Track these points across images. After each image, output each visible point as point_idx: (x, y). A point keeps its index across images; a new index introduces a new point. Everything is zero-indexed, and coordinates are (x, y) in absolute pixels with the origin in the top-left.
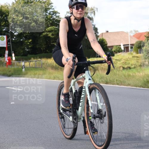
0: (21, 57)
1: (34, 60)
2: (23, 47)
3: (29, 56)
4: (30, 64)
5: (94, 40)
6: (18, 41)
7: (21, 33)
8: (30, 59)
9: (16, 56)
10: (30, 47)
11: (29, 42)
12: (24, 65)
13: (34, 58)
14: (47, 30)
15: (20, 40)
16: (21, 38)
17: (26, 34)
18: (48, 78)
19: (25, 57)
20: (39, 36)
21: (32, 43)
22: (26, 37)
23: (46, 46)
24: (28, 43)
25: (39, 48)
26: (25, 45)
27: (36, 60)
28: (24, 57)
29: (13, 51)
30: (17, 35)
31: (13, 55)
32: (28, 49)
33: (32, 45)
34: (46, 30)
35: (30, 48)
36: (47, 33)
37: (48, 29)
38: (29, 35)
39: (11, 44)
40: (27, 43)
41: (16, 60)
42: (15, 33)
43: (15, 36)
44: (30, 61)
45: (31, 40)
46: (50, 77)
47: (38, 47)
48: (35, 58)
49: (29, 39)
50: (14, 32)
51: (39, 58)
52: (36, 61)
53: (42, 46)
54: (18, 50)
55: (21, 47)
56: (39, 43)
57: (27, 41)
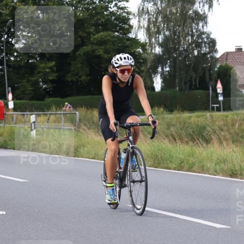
0: (27, 101)
1: (59, 112)
2: (34, 79)
3: (49, 100)
4: (48, 120)
6: (22, 63)
9: (17, 99)
11: (51, 68)
12: (34, 122)
14: (94, 39)
15: (28, 61)
18: (91, 156)
21: (55, 69)
23: (88, 77)
24: (47, 70)
25: (72, 81)
26: (40, 72)
28: (35, 102)
29: (9, 86)
31: (10, 96)
32: (44, 82)
33: (56, 75)
34: (92, 39)
35: (51, 81)
36: (94, 47)
37: (96, 37)
39: (5, 69)
40: (44, 68)
41: (17, 107)
43: (16, 50)
44: (50, 112)
45: (54, 63)
46: (95, 154)
47: (69, 80)
50: (13, 42)
53: (80, 77)
54: (23, 84)
55: (30, 78)
56: (72, 69)
57: (45, 64)
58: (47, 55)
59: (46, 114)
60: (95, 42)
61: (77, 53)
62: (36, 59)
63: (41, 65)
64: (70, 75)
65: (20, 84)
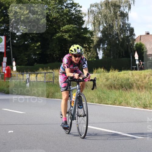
0: (24, 66)
1: (43, 72)
2: (28, 53)
3: (36, 65)
4: (37, 76)
6: (21, 44)
7: (26, 33)
8: (37, 70)
9: (18, 65)
11: (37, 47)
12: (28, 78)
13: (43, 69)
15: (24, 42)
16: (26, 41)
17: (33, 35)
20: (51, 37)
21: (40, 47)
22: (32, 39)
23: (60, 52)
24: (36, 48)
25: (50, 54)
26: (31, 49)
27: (45, 71)
28: (29, 67)
29: (13, 58)
30: (20, 36)
31: (14, 63)
32: (35, 55)
33: (40, 50)
34: (61, 29)
35: (38, 54)
37: (64, 28)
38: (37, 36)
39: (11, 48)
40: (34, 47)
41: (18, 70)
43: (17, 36)
44: (37, 72)
45: (39, 43)
48: (45, 68)
49: (37, 42)
51: (50, 69)
52: (45, 73)
53: (55, 52)
54: (21, 56)
55: (26, 53)
56: (50, 47)
57: (34, 44)
58: (35, 39)
59: (35, 73)
60: (63, 31)
61: (53, 38)
62: (29, 41)
63: (32, 45)
64: (49, 50)
65: (20, 56)
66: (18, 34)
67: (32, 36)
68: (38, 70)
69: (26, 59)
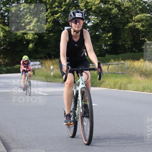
1: (115, 63)
2: (99, 44)
3: (107, 56)
4: (108, 68)
5: (90, 50)
6: (92, 35)
7: (98, 23)
10: (109, 43)
11: (109, 37)
13: (115, 60)
15: (95, 33)
16: (97, 31)
17: (105, 25)
19: (102, 58)
20: (123, 27)
21: (111, 37)
22: (103, 29)
23: (132, 42)
24: (107, 38)
25: (122, 45)
26: (102, 40)
27: (117, 63)
30: (91, 26)
32: (105, 46)
33: (112, 41)
34: (133, 19)
35: (109, 45)
36: (135, 24)
37: (136, 17)
38: (108, 26)
40: (105, 37)
42: (88, 23)
43: (88, 27)
44: (109, 64)
45: (111, 34)
46: (137, 88)
47: (120, 44)
48: (116, 59)
49: (108, 32)
50: (86, 22)
51: (122, 60)
52: (117, 64)
53: (127, 42)
55: (97, 44)
56: (122, 37)
57: (106, 34)
58: (107, 30)
59: (107, 65)
60: (136, 20)
61: (125, 28)
62: (100, 32)
63: (103, 36)
64: (121, 41)
66: (89, 25)
67: (104, 27)
68: (110, 61)
69: (97, 49)
